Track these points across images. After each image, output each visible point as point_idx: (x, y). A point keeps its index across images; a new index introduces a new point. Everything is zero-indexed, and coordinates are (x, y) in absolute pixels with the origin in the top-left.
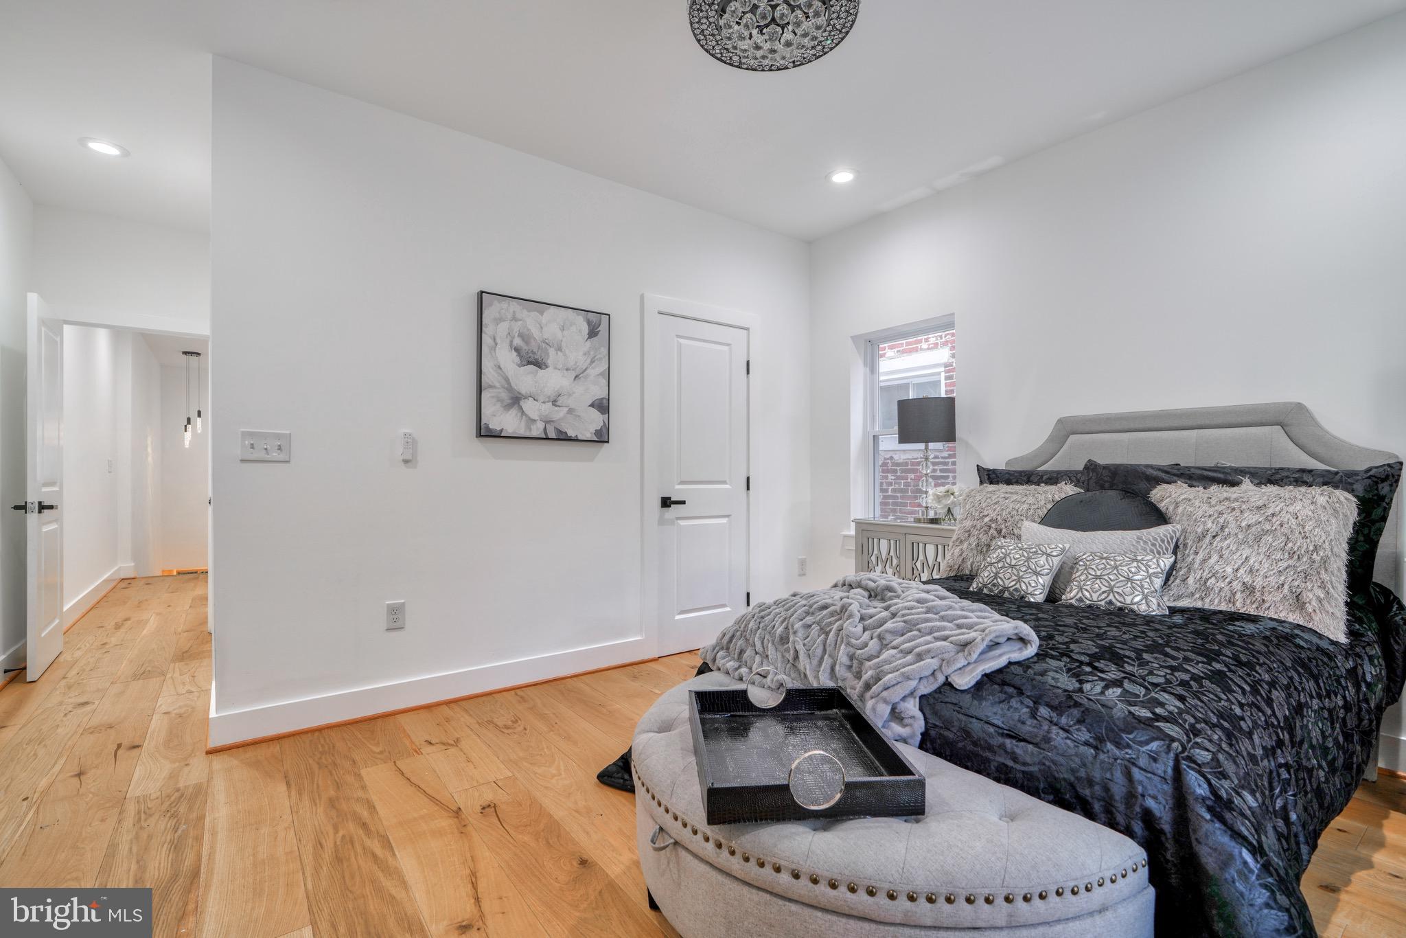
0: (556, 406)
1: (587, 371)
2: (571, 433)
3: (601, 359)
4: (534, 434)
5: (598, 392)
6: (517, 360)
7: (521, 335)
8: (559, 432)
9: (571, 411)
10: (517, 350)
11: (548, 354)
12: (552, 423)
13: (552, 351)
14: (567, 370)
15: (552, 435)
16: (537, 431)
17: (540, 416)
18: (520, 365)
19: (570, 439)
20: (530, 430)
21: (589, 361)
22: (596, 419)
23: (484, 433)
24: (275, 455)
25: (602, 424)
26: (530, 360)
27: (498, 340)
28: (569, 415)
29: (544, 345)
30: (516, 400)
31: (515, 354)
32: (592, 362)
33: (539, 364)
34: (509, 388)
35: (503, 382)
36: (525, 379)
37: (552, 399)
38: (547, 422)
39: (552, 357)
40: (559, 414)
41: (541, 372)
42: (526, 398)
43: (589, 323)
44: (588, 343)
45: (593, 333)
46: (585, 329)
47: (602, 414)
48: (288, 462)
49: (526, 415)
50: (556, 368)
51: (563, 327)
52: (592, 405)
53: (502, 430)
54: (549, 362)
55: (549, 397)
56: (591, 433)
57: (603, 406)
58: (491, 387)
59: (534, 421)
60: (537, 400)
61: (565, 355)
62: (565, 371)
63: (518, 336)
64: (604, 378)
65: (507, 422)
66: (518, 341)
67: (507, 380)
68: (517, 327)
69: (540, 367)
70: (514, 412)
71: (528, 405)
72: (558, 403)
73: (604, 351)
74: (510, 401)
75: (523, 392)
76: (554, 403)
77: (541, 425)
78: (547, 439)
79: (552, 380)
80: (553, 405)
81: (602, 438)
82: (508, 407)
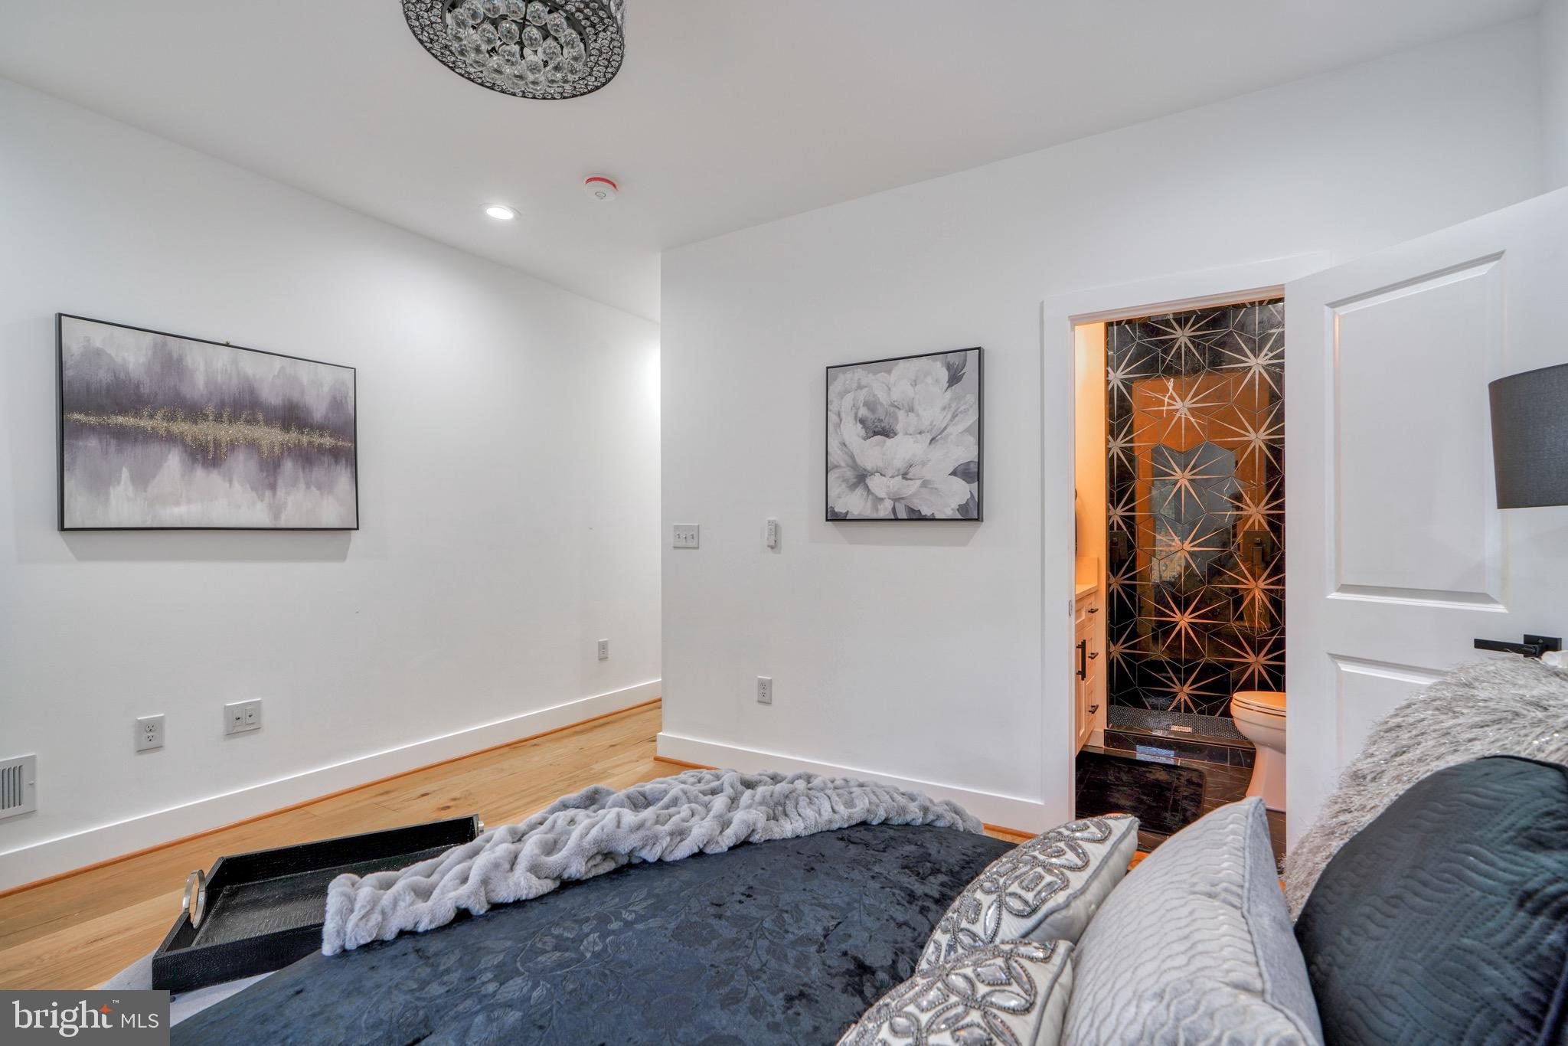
0: (907, 479)
1: (948, 430)
2: (926, 511)
3: (966, 411)
4: (882, 514)
5: (966, 453)
6: (863, 432)
7: (866, 404)
8: (911, 510)
9: (925, 484)
10: (862, 421)
11: (896, 419)
12: (902, 501)
13: (901, 414)
14: (920, 433)
15: (903, 515)
16: (884, 511)
17: (888, 494)
18: (866, 438)
19: (924, 519)
20: (877, 510)
21: (949, 416)
22: (960, 491)
23: (834, 517)
24: (690, 544)
25: (969, 496)
26: (876, 430)
27: (843, 415)
28: (923, 490)
29: (892, 409)
30: (861, 478)
31: (859, 426)
32: (954, 416)
33: (887, 433)
34: (854, 465)
35: (849, 460)
36: (871, 453)
37: (902, 471)
38: (897, 500)
39: (903, 422)
40: (911, 488)
41: (889, 442)
42: (872, 474)
43: (949, 367)
44: (949, 394)
45: (955, 378)
46: (944, 375)
47: (968, 482)
48: (698, 548)
49: (873, 494)
50: (906, 434)
51: (915, 381)
52: (954, 473)
53: (847, 513)
54: (899, 428)
55: (899, 470)
56: (953, 509)
57: (973, 473)
58: (836, 467)
59: (882, 500)
60: (884, 476)
61: (918, 415)
62: (918, 436)
63: (864, 405)
64: (971, 435)
65: (853, 503)
66: (863, 412)
67: (852, 457)
68: (862, 395)
69: (887, 436)
70: (859, 492)
71: (875, 483)
72: (908, 477)
73: (972, 398)
74: (855, 480)
75: (869, 467)
76: (905, 476)
77: (888, 504)
78: (897, 520)
79: (903, 448)
80: (904, 478)
81: (972, 514)
82: (853, 487)
